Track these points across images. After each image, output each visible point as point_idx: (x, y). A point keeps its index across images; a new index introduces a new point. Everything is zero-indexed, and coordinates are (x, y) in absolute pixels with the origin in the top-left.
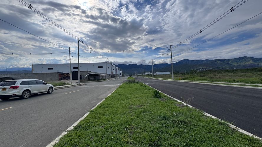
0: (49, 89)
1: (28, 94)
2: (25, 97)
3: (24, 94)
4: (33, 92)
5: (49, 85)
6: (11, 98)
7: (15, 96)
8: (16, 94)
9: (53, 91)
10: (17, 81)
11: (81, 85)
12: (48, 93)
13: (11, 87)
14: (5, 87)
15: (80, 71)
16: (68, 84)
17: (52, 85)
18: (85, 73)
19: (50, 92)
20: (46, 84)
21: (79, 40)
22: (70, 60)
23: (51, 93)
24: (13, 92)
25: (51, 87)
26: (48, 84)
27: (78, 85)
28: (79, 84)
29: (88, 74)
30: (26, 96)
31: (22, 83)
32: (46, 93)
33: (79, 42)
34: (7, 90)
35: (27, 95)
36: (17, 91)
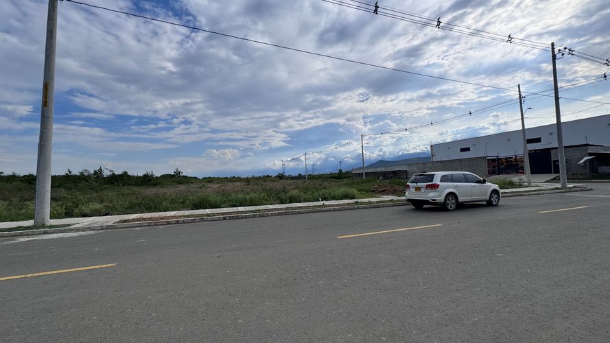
0: (491, 197)
1: (453, 201)
2: (449, 207)
3: (448, 202)
4: (461, 199)
5: (491, 186)
6: (425, 206)
7: (434, 203)
8: (435, 200)
9: (499, 199)
10: (434, 175)
11: (570, 190)
12: (489, 204)
13: (427, 186)
14: (420, 185)
15: (565, 147)
16: (521, 186)
17: (496, 187)
18: (577, 153)
19: (494, 203)
20: (484, 182)
21: (556, 51)
22: (522, 118)
23: (496, 205)
24: (431, 195)
25: (495, 191)
26: (487, 184)
27: (557, 188)
28: (564, 187)
29: (590, 154)
30: (451, 207)
31: (444, 179)
32: (485, 203)
33: (559, 56)
34: (423, 190)
35: (451, 204)
36: (437, 193)
